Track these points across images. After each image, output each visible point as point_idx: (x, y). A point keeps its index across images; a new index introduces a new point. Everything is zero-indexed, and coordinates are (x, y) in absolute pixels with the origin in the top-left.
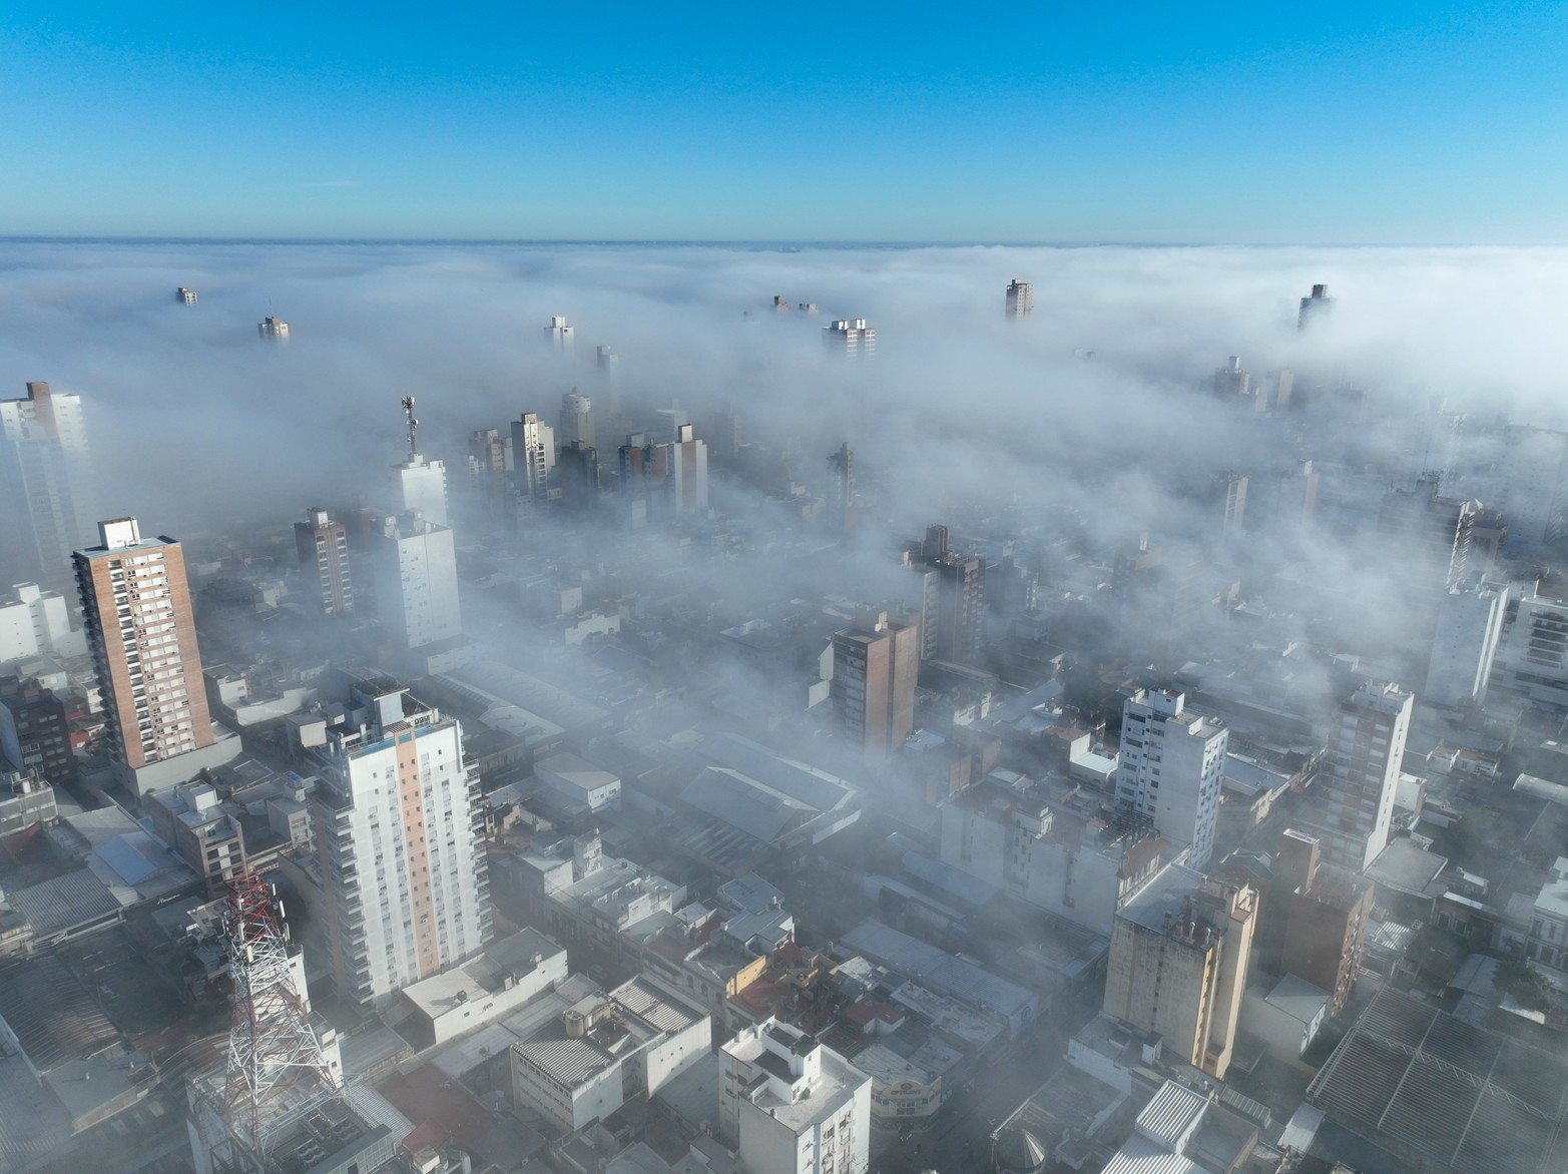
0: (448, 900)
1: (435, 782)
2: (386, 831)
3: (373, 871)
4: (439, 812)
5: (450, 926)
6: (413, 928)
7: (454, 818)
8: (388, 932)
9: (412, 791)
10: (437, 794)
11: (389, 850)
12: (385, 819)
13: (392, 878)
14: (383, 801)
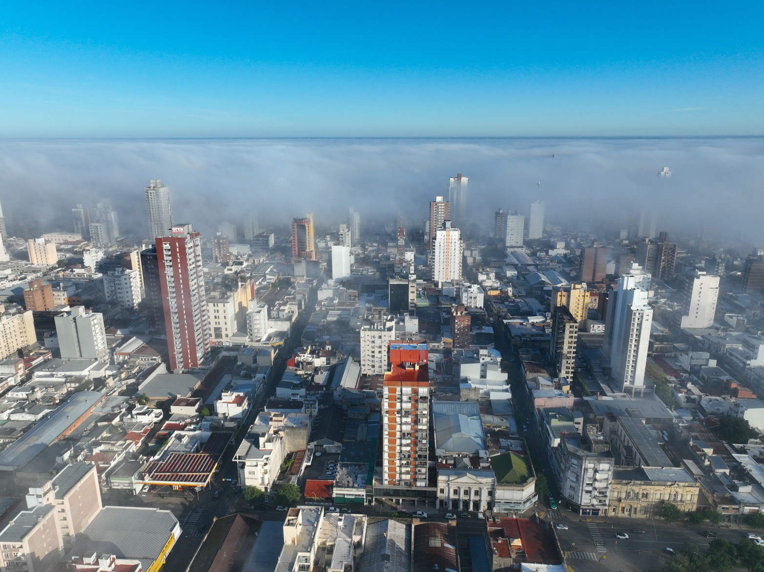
0: (452, 267)
1: (453, 241)
2: (442, 248)
3: (438, 254)
4: (453, 248)
5: (452, 273)
6: (444, 270)
7: (456, 250)
8: (439, 268)
9: (448, 242)
10: (453, 244)
11: (442, 252)
12: (442, 244)
13: (442, 257)
14: (442, 241)
